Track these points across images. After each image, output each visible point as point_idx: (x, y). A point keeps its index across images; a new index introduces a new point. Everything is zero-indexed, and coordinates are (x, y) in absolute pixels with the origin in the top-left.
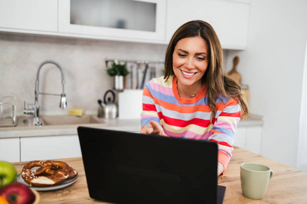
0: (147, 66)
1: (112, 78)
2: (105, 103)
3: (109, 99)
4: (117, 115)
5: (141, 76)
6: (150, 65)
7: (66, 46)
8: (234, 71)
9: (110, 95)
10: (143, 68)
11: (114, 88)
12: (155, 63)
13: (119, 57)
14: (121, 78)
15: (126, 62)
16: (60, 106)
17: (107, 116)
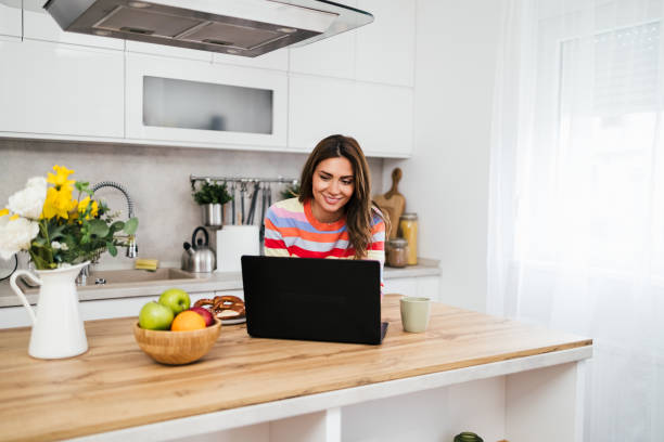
0: (257, 187)
1: (203, 206)
2: (194, 247)
3: (200, 241)
4: (215, 268)
5: (247, 202)
6: (262, 185)
7: (128, 157)
8: (393, 192)
9: (200, 234)
10: (251, 190)
11: (208, 224)
12: (269, 181)
13: (213, 173)
14: (218, 206)
15: (225, 181)
16: (128, 255)
17: (197, 269)
